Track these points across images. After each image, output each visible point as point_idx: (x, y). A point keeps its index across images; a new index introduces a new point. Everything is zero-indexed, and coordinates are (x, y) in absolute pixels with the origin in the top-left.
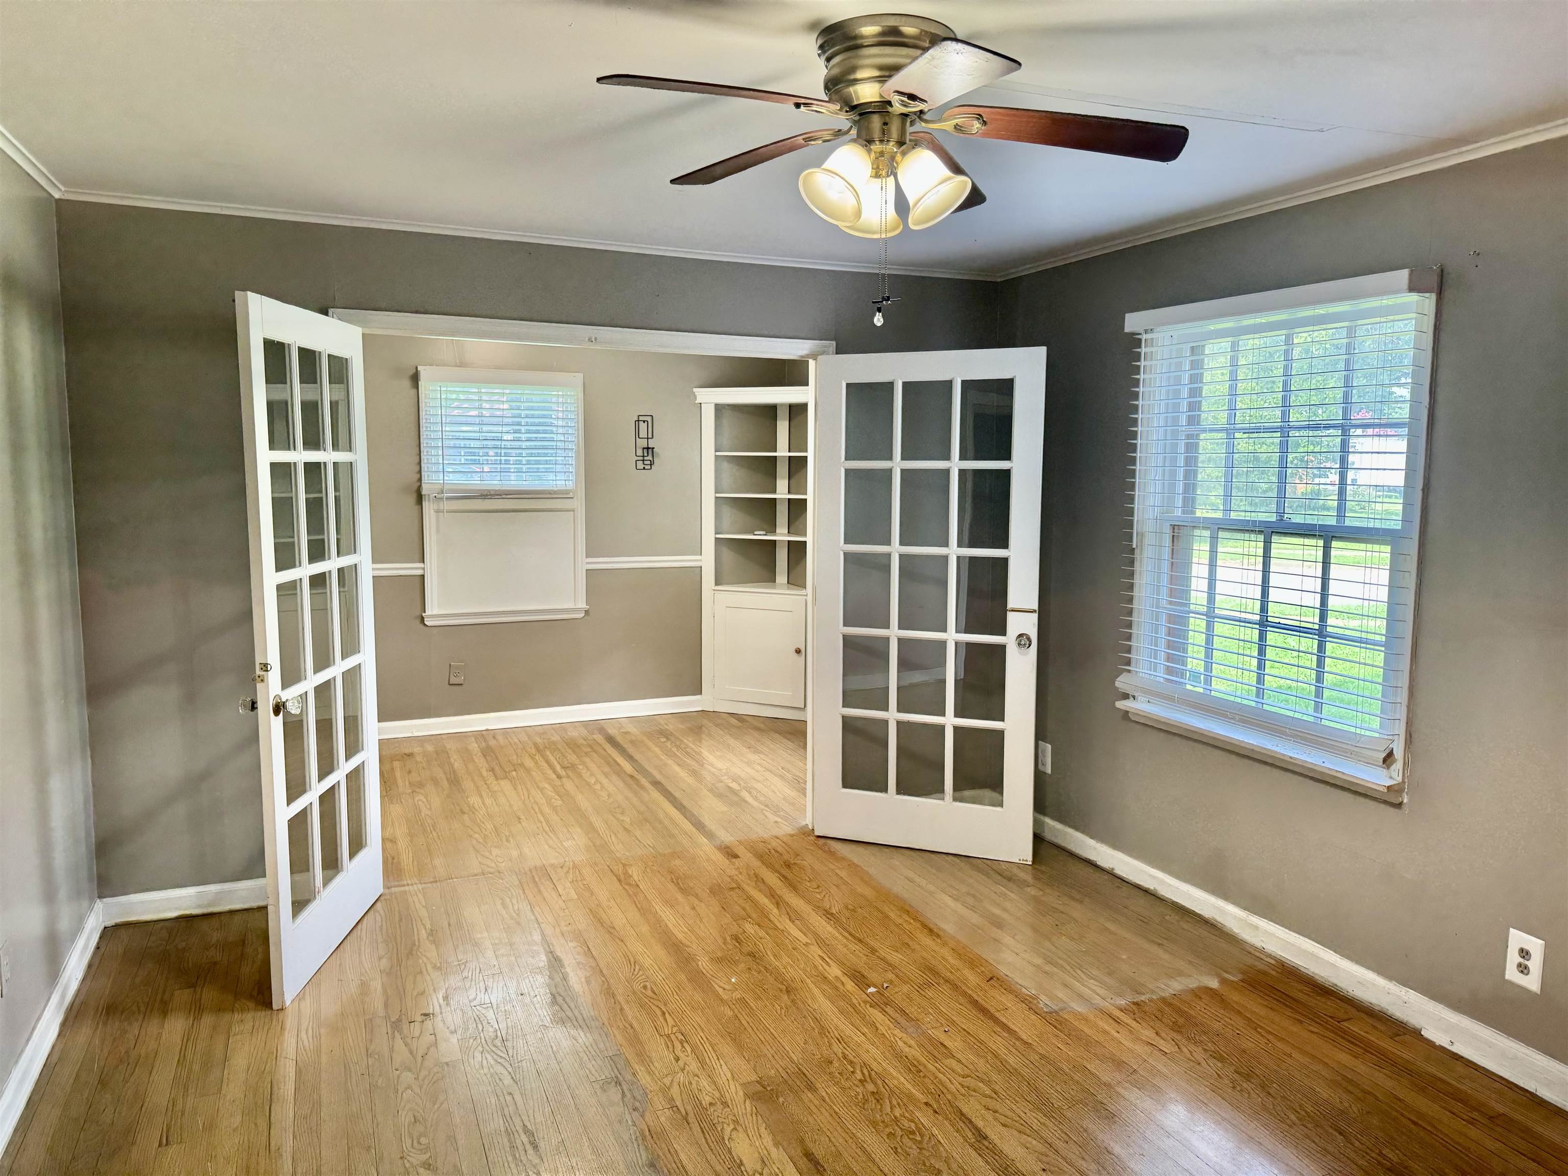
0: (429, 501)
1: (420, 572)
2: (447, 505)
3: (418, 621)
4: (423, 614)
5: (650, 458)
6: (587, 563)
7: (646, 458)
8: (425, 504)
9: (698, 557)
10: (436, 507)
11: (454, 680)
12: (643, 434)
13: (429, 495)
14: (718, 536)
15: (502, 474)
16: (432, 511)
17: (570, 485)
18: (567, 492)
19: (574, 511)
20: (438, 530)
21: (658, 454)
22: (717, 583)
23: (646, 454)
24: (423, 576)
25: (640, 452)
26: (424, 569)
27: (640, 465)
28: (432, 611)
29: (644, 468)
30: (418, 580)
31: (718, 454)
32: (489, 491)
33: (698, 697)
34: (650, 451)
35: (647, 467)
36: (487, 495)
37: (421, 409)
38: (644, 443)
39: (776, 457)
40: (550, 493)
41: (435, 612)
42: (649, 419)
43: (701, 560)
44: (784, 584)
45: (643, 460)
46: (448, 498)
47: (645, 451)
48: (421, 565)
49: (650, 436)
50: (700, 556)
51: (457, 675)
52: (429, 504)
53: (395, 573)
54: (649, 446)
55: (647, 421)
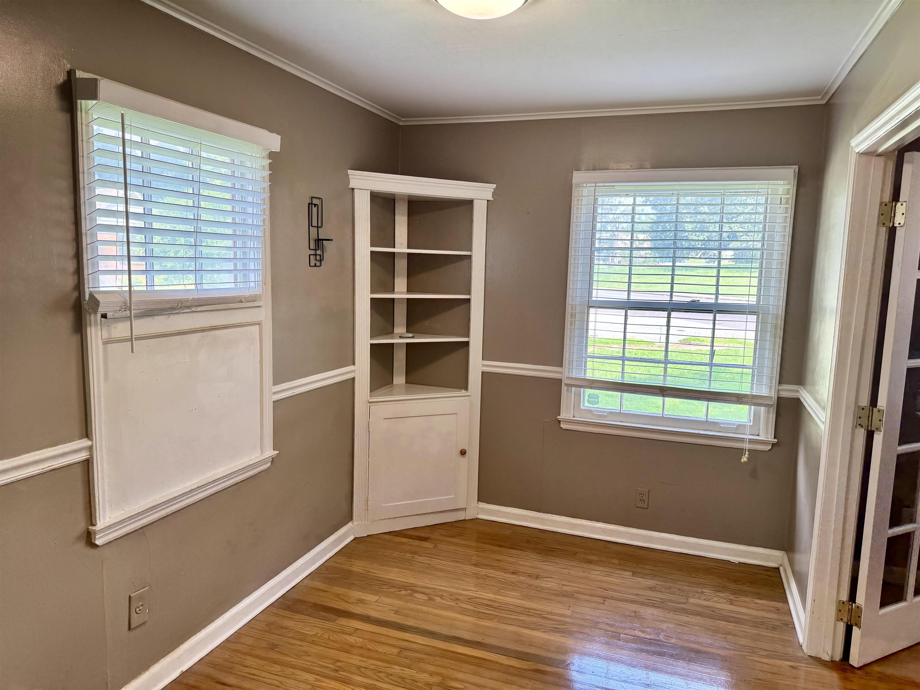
0: (96, 324)
1: (83, 456)
4: (92, 530)
5: (320, 252)
6: (274, 393)
7: (317, 252)
8: (91, 331)
9: (353, 368)
10: (105, 335)
12: (315, 222)
14: (372, 342)
16: (100, 343)
19: (260, 324)
20: (106, 378)
21: (326, 247)
23: (317, 247)
24: (89, 461)
25: (312, 246)
26: (90, 448)
27: (313, 261)
28: (103, 519)
30: (80, 471)
31: (372, 249)
34: (320, 243)
35: (318, 263)
38: (315, 233)
39: (394, 254)
40: (241, 301)
41: (107, 519)
42: (319, 203)
43: (354, 371)
44: (404, 384)
45: (315, 255)
47: (317, 243)
48: (87, 443)
49: (320, 225)
50: (353, 366)
51: (140, 610)
52: (97, 331)
53: (43, 469)
54: (320, 238)
55: (317, 205)
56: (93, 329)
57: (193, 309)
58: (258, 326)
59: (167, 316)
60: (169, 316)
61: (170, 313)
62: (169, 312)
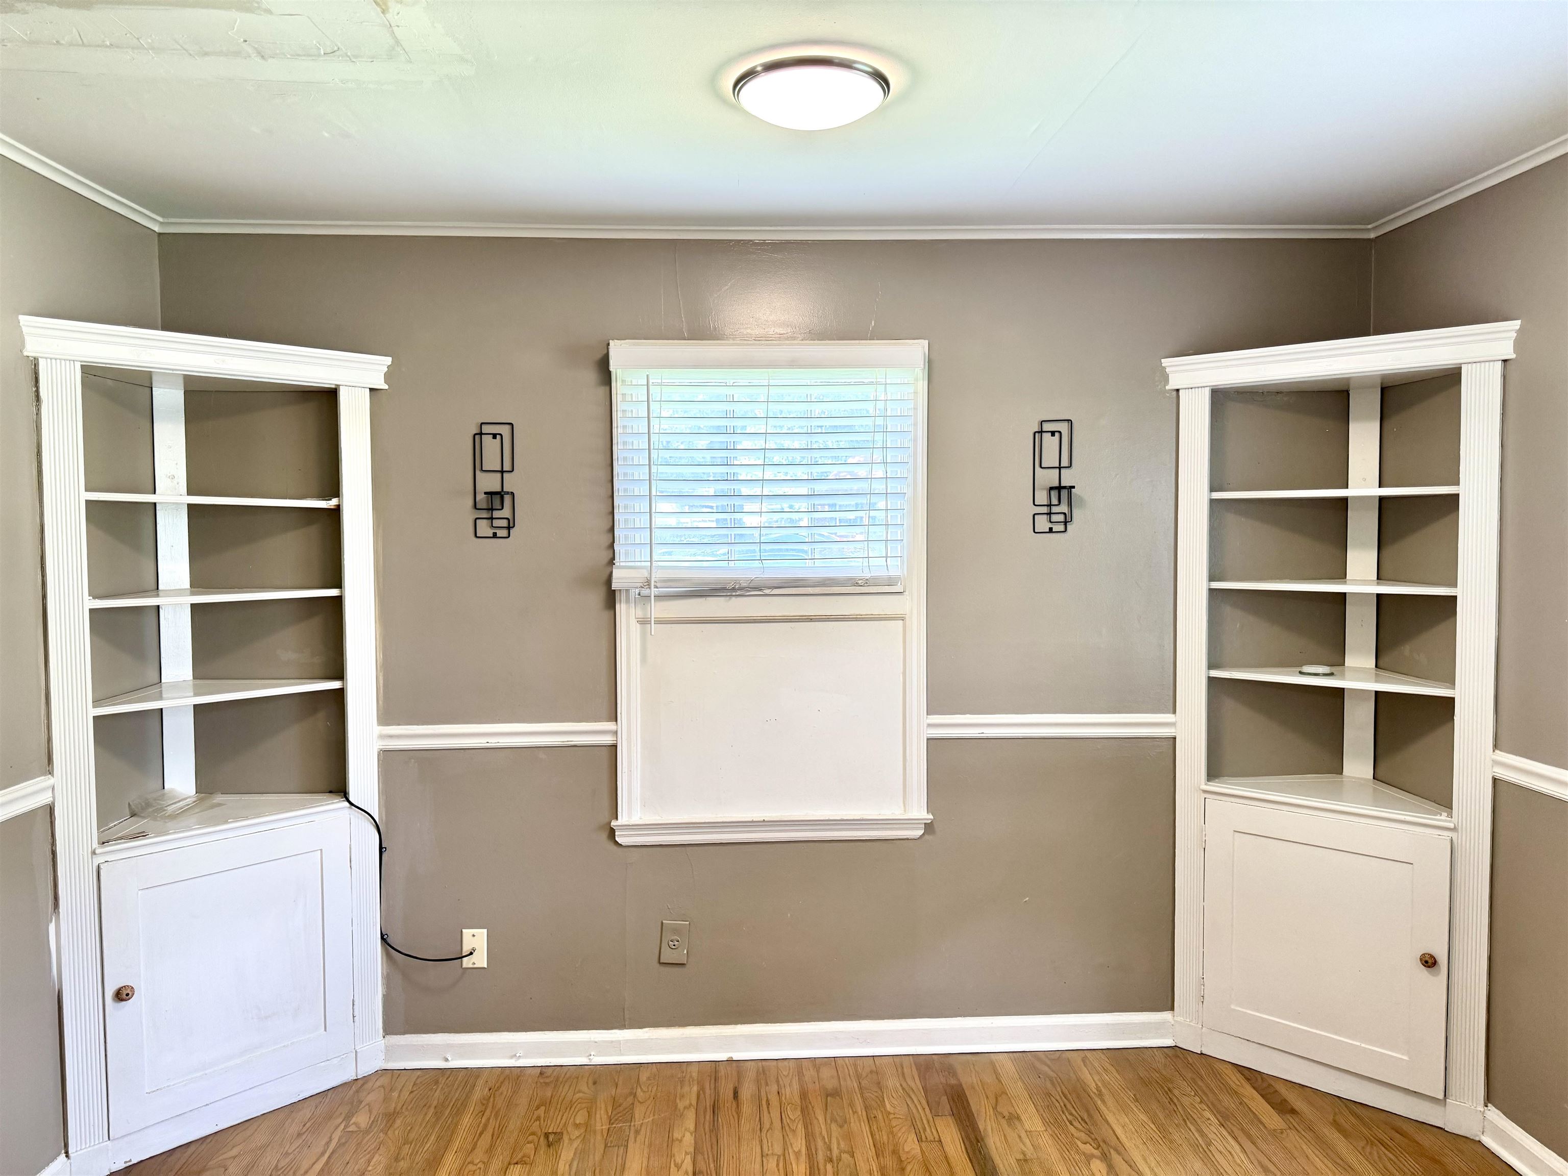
0: (628, 601)
1: (608, 740)
2: (658, 610)
3: (604, 836)
4: (614, 823)
5: (1064, 508)
6: (929, 725)
7: (1054, 509)
8: (621, 608)
9: (1168, 718)
10: (640, 614)
11: (668, 956)
12: (1051, 458)
13: (627, 591)
14: (1215, 673)
15: (763, 546)
16: (633, 621)
17: (895, 569)
18: (891, 582)
19: (903, 619)
20: (644, 659)
21: (1082, 501)
22: (1213, 773)
23: (1055, 501)
24: (615, 747)
25: (1042, 498)
26: (616, 733)
27: (1043, 523)
28: (630, 815)
29: (1051, 529)
30: (605, 753)
31: (1217, 495)
32: (736, 581)
33: (1166, 1016)
34: (1064, 493)
35: (1056, 528)
36: (734, 589)
37: (614, 425)
38: (1051, 478)
39: (1344, 501)
40: (857, 585)
41: (636, 819)
42: (1064, 428)
43: (1173, 724)
44: (1370, 779)
45: (1050, 514)
46: (659, 597)
47: (1054, 494)
48: (610, 726)
49: (1065, 463)
50: (1173, 715)
51: (674, 945)
52: (628, 608)
53: (563, 742)
54: (1063, 485)
55: (1060, 432)
56: (623, 606)
57: (767, 591)
58: (902, 621)
59: (728, 598)
60: (730, 599)
61: (729, 594)
62: (727, 593)
